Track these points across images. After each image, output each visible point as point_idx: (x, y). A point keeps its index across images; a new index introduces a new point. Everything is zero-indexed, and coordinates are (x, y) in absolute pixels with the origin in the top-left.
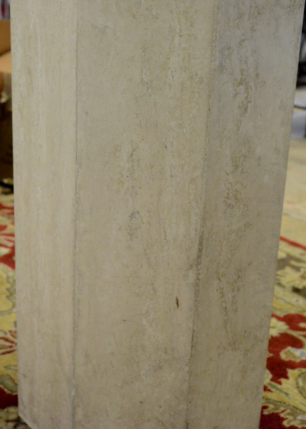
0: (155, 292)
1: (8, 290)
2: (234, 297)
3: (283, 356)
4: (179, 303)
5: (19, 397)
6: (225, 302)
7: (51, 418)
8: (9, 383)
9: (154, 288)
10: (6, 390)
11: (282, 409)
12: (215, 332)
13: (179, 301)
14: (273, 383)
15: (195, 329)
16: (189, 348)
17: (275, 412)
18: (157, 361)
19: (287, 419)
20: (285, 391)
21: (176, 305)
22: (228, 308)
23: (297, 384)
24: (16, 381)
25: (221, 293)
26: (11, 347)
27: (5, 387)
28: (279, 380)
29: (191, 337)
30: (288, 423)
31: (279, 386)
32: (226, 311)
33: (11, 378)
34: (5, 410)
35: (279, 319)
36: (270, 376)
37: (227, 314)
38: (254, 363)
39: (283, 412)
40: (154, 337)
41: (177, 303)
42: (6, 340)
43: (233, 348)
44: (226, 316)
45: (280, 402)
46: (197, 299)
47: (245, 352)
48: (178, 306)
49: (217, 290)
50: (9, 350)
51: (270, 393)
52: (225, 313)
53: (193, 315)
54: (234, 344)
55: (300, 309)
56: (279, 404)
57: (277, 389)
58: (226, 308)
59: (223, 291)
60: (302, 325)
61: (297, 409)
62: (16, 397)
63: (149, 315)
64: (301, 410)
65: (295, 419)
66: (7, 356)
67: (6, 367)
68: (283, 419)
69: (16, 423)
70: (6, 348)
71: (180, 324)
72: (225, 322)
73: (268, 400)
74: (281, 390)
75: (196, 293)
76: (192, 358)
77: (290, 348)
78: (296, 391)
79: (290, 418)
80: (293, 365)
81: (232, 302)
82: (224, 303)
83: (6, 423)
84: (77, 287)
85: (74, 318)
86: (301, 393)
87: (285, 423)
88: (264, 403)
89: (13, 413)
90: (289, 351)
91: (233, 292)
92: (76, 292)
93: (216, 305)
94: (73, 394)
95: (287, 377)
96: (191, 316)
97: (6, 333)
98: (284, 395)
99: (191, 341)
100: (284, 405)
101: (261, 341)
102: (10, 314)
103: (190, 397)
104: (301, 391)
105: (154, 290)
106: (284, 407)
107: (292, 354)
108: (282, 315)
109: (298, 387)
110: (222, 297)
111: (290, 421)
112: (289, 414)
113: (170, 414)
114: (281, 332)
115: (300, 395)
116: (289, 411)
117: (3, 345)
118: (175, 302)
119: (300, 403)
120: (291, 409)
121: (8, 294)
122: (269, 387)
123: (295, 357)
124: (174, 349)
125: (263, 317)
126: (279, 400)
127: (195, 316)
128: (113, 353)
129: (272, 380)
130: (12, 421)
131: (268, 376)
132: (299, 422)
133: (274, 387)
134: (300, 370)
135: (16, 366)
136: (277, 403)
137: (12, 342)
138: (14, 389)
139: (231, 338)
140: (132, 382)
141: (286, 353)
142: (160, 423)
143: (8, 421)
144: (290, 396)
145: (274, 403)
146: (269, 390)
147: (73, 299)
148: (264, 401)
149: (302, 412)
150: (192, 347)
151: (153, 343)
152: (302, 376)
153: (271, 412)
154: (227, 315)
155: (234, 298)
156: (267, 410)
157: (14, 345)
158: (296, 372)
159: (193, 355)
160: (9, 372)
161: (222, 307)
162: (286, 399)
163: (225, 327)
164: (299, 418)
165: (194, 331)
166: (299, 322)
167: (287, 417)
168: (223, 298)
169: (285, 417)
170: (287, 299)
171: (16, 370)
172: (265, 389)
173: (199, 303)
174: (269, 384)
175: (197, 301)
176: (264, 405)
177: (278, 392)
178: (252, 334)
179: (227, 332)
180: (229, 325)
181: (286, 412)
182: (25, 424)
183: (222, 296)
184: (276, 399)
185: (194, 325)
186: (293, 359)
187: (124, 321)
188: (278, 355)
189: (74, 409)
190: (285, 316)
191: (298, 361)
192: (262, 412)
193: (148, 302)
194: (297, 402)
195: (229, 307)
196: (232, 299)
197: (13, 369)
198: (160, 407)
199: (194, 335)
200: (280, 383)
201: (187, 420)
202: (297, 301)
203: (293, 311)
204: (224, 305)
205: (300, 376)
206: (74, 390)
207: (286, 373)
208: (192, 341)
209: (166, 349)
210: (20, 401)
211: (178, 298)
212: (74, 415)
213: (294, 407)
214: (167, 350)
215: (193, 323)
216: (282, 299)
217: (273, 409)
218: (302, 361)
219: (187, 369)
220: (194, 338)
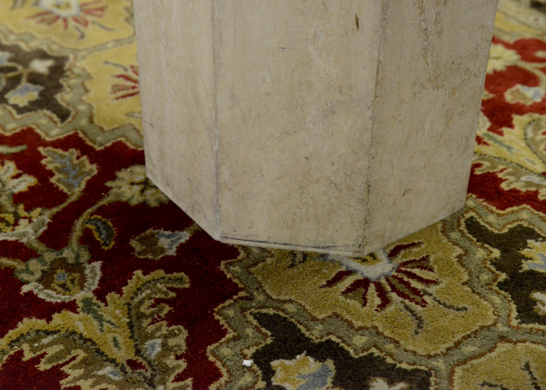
0: (326, 8)
1: (127, 9)
2: (438, 13)
3: (509, 97)
4: (360, 24)
5: (146, 153)
6: (425, 20)
7: (189, 179)
8: (133, 135)
9: (324, 3)
10: (128, 144)
11: (501, 167)
12: (409, 64)
13: (359, 20)
14: (491, 134)
15: (381, 60)
16: (373, 86)
17: (491, 171)
18: (329, 104)
19: (506, 180)
20: (507, 144)
21: (355, 26)
22: (429, 30)
23: (525, 134)
24: (142, 133)
25: (419, 7)
26: (133, 88)
27: (128, 140)
28: (500, 130)
29: (376, 70)
30: (507, 186)
31: (499, 138)
32: (426, 34)
33: (135, 129)
34: (129, 170)
35: (507, 46)
36: (488, 124)
37: (428, 37)
38: (463, 106)
39: (502, 171)
40: (325, 72)
41: (357, 24)
42: (128, 78)
43: (435, 86)
44: (425, 40)
45: (499, 158)
46: (385, 16)
47: (451, 91)
48: (358, 27)
49: (414, 5)
50: (131, 91)
51: (486, 146)
52: (424, 37)
53: (378, 40)
54: (436, 79)
55: (539, 32)
56: (497, 160)
57: (496, 141)
58: (426, 29)
59: (424, 5)
60: (540, 54)
61: (522, 167)
62: (142, 153)
63: (318, 41)
64: (526, 169)
65: (518, 180)
66: (128, 99)
67: (127, 115)
68: (501, 180)
69: (143, 186)
70: (128, 89)
71: (360, 53)
72: (424, 49)
73: (482, 156)
74: (501, 143)
75: (383, 8)
76: (377, 99)
77: (519, 87)
78: (523, 144)
79: (512, 178)
80: (521, 110)
81: (436, 22)
82: (423, 23)
83: (130, 186)
84: (217, 2)
85: (214, 45)
86: (529, 146)
87: (504, 186)
88: (476, 160)
89: (138, 173)
90: (518, 91)
91: (437, 6)
92: (216, 8)
93: (412, 25)
94: (216, 148)
95: (511, 126)
96: (376, 42)
97: (126, 70)
98: (505, 149)
99: (375, 76)
100: (504, 162)
101: (475, 75)
102: (131, 43)
103: (372, 151)
104: (530, 144)
105: (325, 4)
106: (503, 165)
107: (521, 93)
108: (511, 40)
109: (526, 139)
110: (421, 14)
111: (511, 183)
112: (509, 174)
113: (345, 173)
114: (508, 64)
115: (528, 149)
116: (510, 170)
117: (123, 86)
118: (354, 22)
119: (526, 159)
120: (514, 168)
121: (127, 15)
122: (486, 139)
123: (525, 98)
124: (352, 87)
125: (480, 42)
126: (496, 156)
127: (381, 42)
128: (269, 93)
129: (490, 129)
130: (138, 184)
131: (484, 123)
132: (522, 184)
133: (491, 138)
134: (531, 116)
135: (140, 113)
136: (494, 160)
137: (135, 82)
138: (139, 144)
139: (432, 72)
140: (295, 132)
141: (512, 93)
142: (333, 185)
143: (132, 184)
144: (514, 151)
145: (491, 159)
146: (485, 143)
147: (212, 18)
148: (476, 157)
149: (528, 171)
150: (377, 84)
151: (323, 79)
152: (533, 123)
153: (485, 172)
154: (427, 39)
155: (438, 15)
156: (480, 169)
157: (137, 85)
158: (526, 118)
159: (377, 95)
160: (132, 121)
161: (420, 28)
162: (507, 154)
163: (424, 57)
164: (524, 178)
165: (380, 62)
166: (536, 50)
167: (507, 177)
168: (422, 16)
169: (504, 178)
170: (522, 18)
171: (141, 118)
172: (479, 140)
173: (387, 23)
174: (485, 135)
175: (384, 19)
176: (476, 162)
177: (497, 145)
178: (463, 66)
179: (427, 63)
180: (429, 54)
181: (505, 172)
182: (155, 187)
183: (421, 12)
184: (494, 154)
185: (380, 54)
186: (522, 102)
187: (283, 49)
188: (502, 96)
189: (218, 167)
190: (516, 43)
191: (529, 103)
192: (472, 171)
193: (316, 22)
194: (523, 159)
195: (431, 28)
196: (436, 16)
197: (137, 118)
198: (333, 164)
199: (380, 68)
200: (501, 134)
201: (368, 181)
202: (537, 20)
203: (528, 35)
204: (424, 26)
205: (529, 123)
206: (217, 143)
207: (511, 119)
208: (377, 76)
209: (340, 87)
210: (147, 158)
211: (358, 16)
212: (217, 175)
213: (518, 165)
214: (342, 88)
215: (379, 50)
216: (513, 17)
217: (488, 168)
218: (535, 103)
219: (369, 114)
220: (380, 71)
